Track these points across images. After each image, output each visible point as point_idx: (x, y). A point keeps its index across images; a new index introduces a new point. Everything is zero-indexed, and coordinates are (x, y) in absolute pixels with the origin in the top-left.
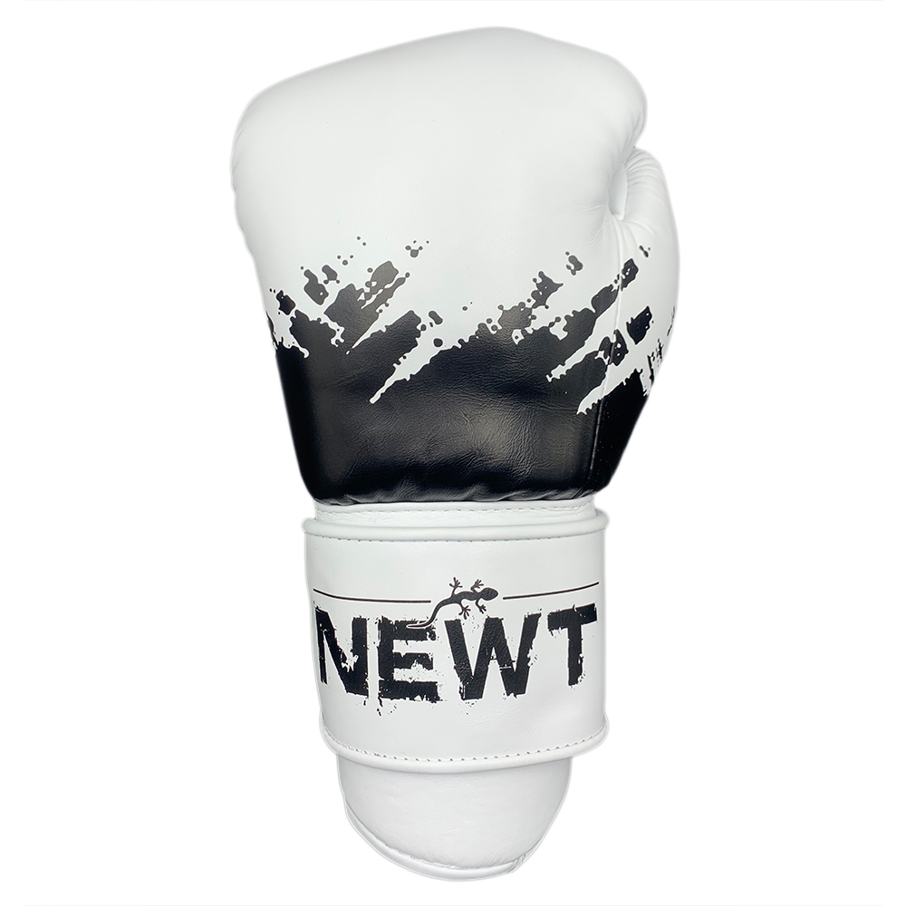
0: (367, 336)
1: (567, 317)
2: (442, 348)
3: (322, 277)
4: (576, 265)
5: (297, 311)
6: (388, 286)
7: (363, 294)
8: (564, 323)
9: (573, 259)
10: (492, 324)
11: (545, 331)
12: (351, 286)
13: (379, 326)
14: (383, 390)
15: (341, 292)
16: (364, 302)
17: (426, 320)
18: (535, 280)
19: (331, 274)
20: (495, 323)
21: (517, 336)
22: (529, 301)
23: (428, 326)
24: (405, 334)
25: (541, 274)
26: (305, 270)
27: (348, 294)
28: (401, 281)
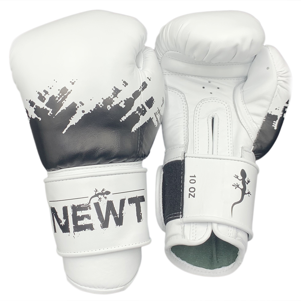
0: (60, 111)
1: (124, 101)
2: (85, 113)
3: (43, 94)
4: (126, 84)
5: (36, 106)
6: (65, 95)
7: (57, 98)
8: (124, 102)
9: (124, 82)
10: (100, 104)
11: (118, 105)
12: (53, 96)
13: (63, 108)
14: (67, 129)
15: (50, 98)
16: (58, 100)
17: (79, 104)
18: (113, 89)
19: (46, 93)
20: (101, 104)
21: (109, 108)
22: (111, 96)
23: (80, 106)
24: (72, 110)
25: (115, 87)
26: (37, 92)
27: (53, 98)
28: (70, 93)
